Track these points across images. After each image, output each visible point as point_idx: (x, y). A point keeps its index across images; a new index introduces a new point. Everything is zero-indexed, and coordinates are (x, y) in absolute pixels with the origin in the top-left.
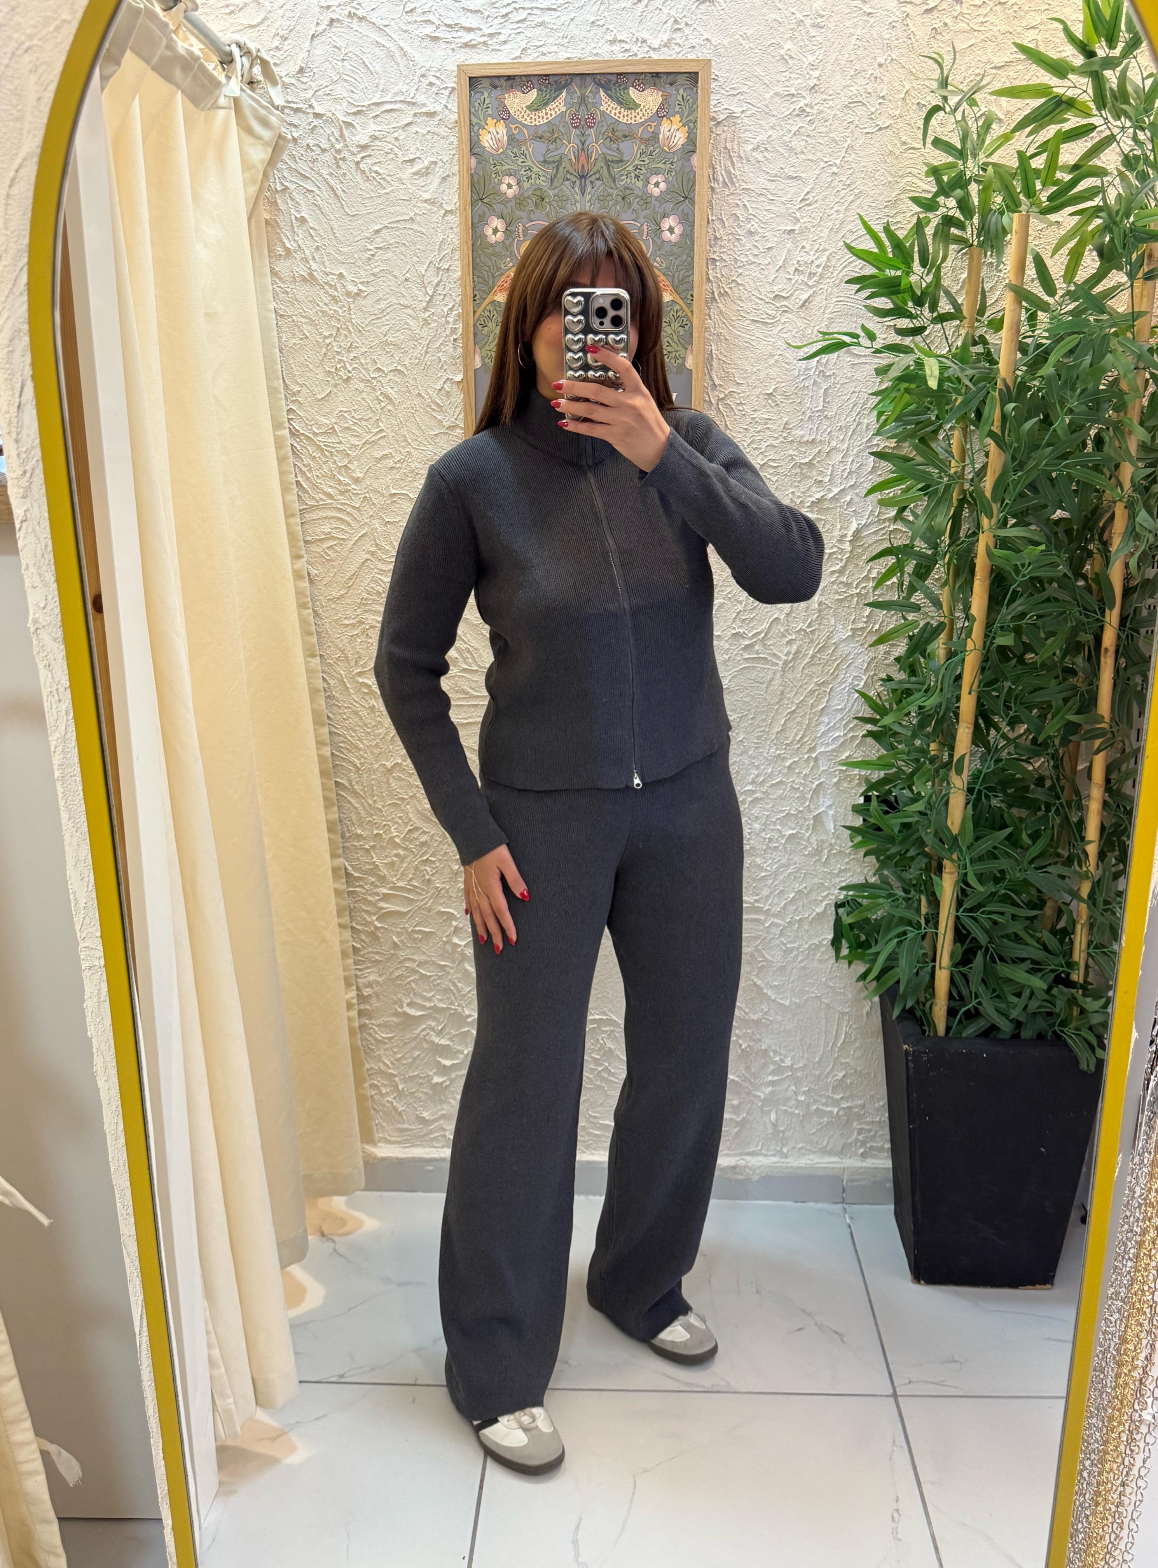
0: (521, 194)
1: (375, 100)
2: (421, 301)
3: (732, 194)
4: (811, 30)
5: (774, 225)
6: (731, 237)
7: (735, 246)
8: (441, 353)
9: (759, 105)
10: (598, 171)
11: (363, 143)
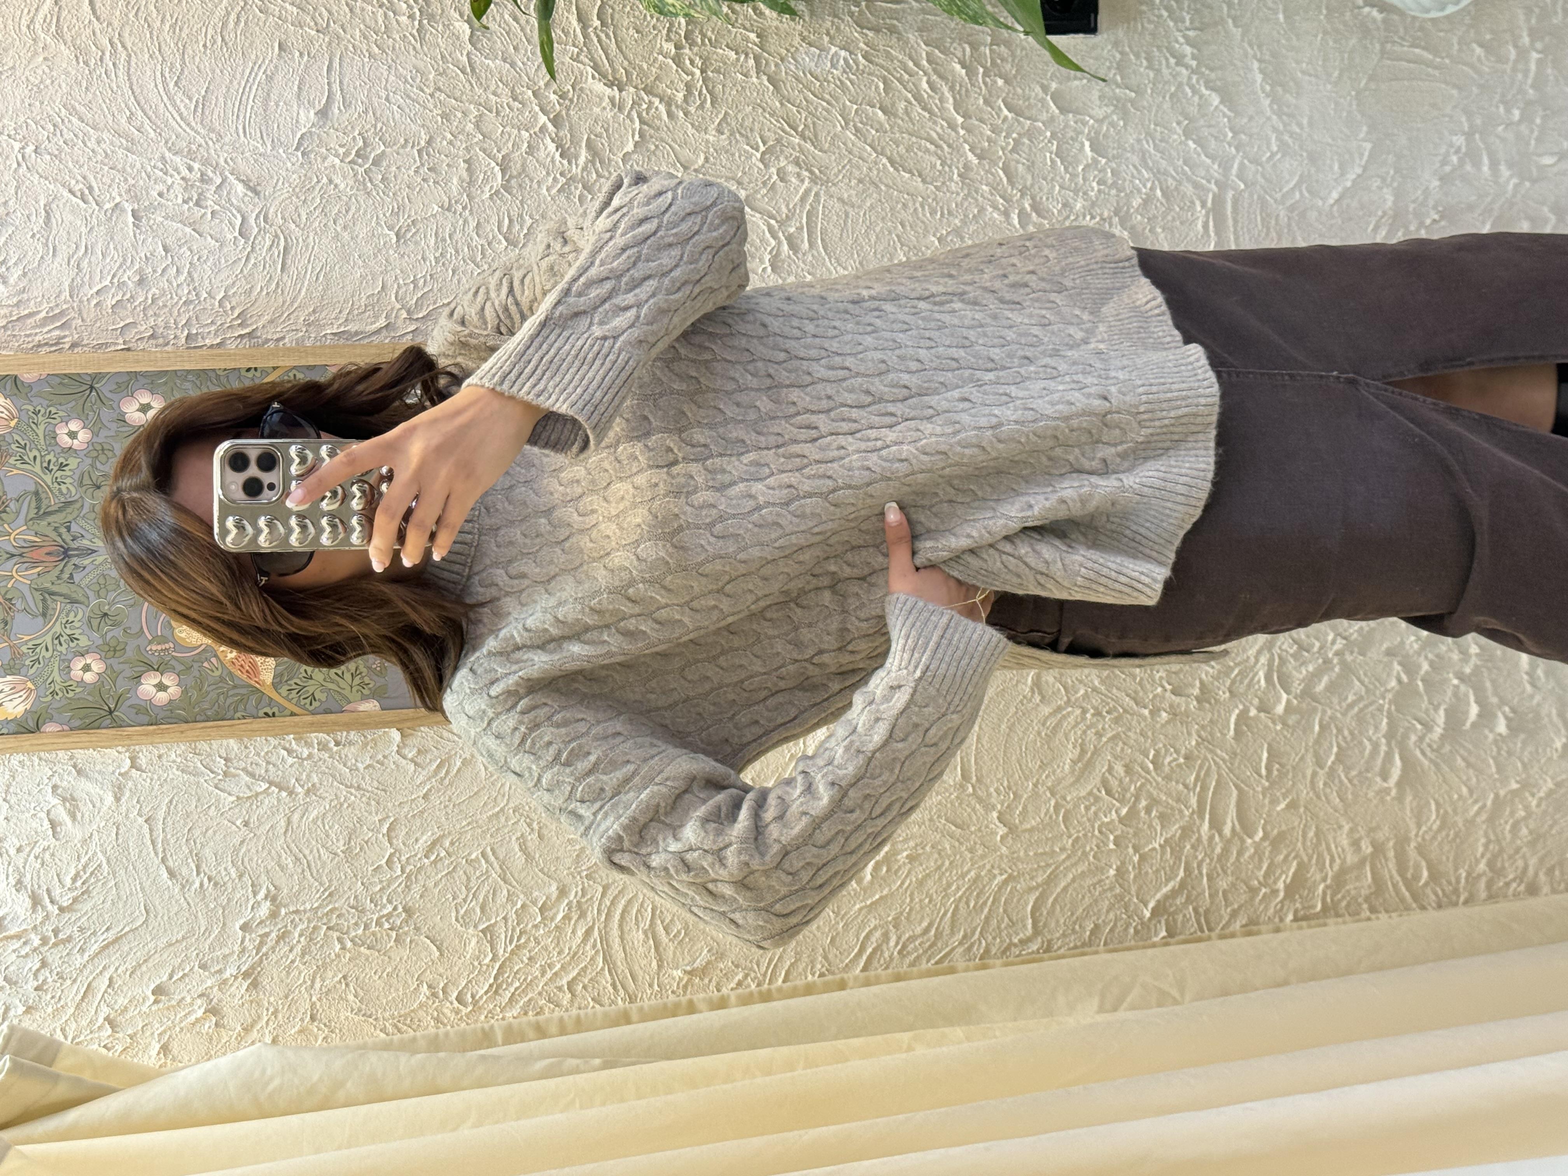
0: (98, 649)
2: (279, 800)
3: (80, 314)
5: (127, 244)
6: (151, 313)
7: (165, 306)
8: (359, 765)
10: (56, 529)
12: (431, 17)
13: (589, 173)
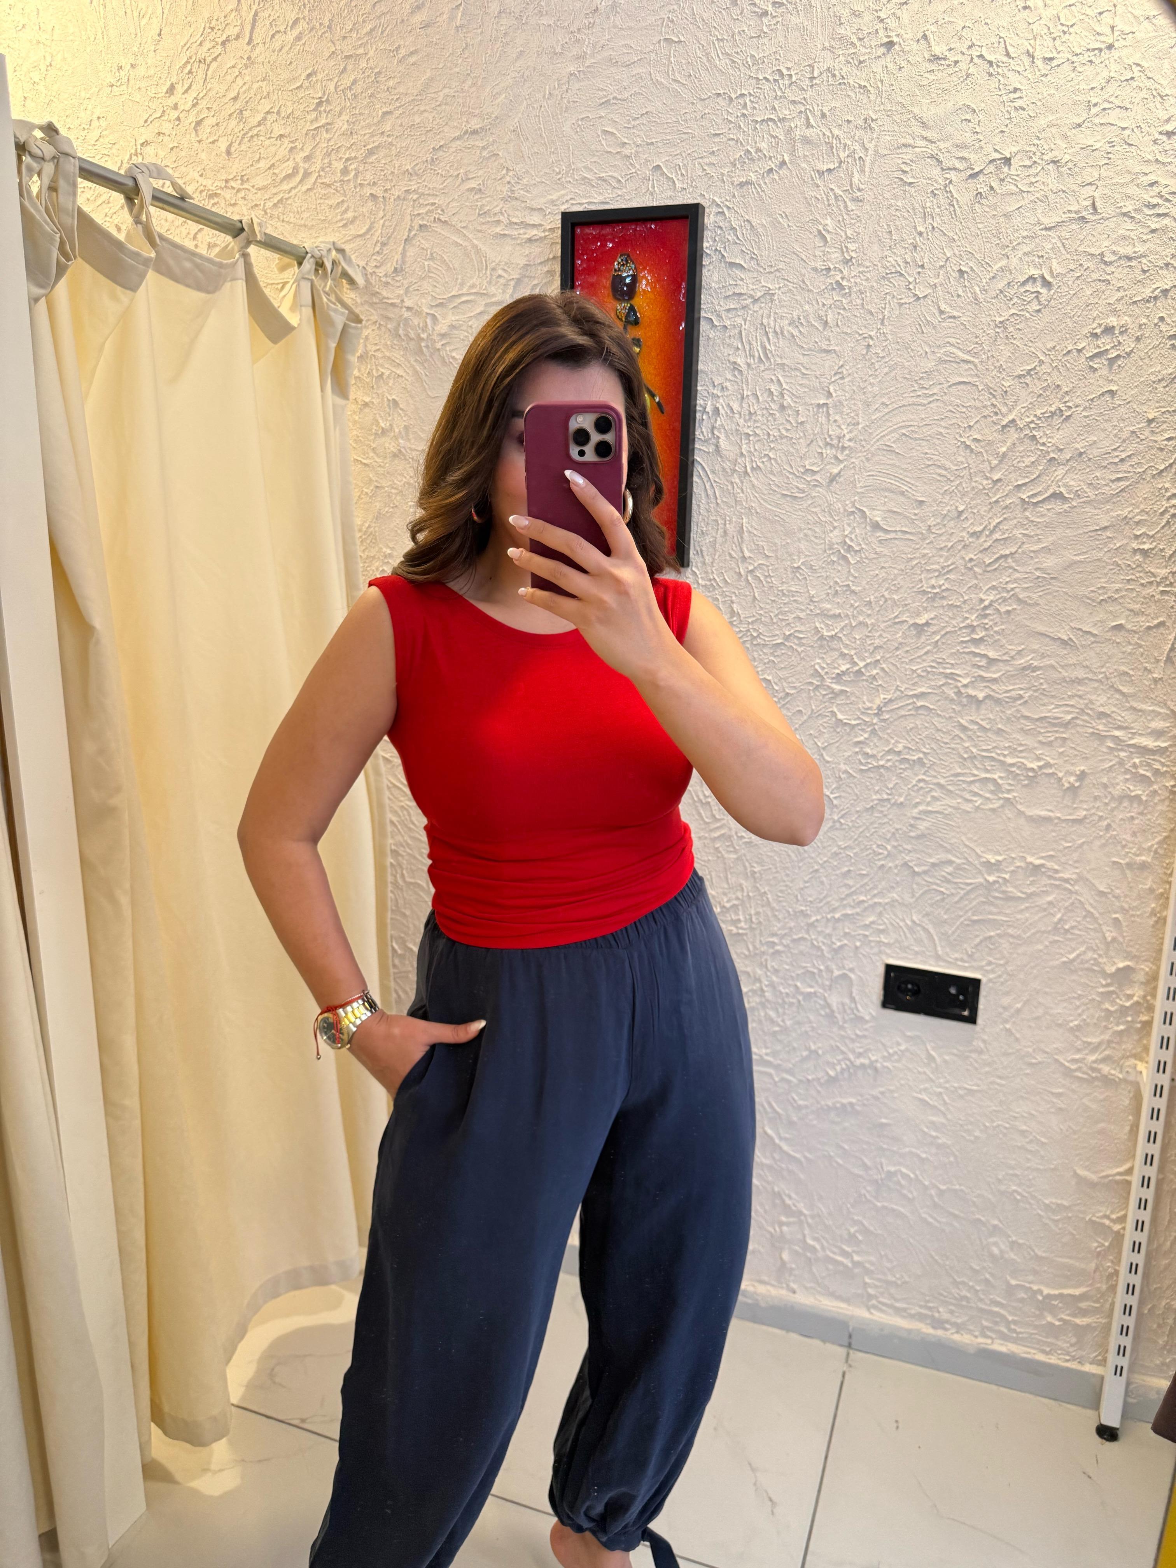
1: (453, 293)
3: (767, 369)
4: (849, 204)
6: (765, 412)
7: (768, 421)
9: (795, 281)
11: (443, 332)
12: (933, 599)
13: (825, 690)
